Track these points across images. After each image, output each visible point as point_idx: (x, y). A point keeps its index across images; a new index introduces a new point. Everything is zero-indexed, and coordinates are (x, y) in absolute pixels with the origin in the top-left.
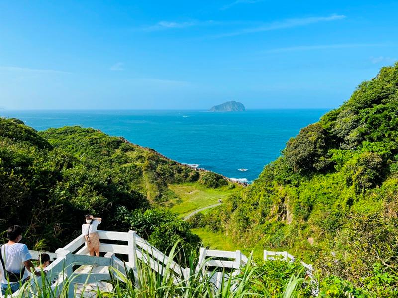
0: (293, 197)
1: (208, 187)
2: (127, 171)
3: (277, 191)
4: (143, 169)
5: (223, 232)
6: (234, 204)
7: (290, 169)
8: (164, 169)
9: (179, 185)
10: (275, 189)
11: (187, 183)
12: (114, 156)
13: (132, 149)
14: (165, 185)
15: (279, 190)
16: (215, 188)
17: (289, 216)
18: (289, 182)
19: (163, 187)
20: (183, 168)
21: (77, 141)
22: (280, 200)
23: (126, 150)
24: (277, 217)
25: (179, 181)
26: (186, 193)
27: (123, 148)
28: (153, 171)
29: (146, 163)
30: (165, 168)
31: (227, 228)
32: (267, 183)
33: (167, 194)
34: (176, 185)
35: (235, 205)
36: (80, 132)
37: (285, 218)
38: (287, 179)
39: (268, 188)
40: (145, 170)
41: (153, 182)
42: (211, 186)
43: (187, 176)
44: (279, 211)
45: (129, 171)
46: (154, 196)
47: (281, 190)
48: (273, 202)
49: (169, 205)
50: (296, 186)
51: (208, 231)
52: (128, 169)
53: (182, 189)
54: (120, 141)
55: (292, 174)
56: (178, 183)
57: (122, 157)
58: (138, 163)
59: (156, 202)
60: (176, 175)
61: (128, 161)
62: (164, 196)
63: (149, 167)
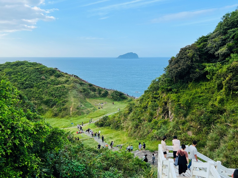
1: (114, 100)
2: (58, 90)
3: (162, 98)
4: (70, 89)
5: (122, 129)
6: (130, 109)
7: (172, 81)
11: (100, 98)
12: (49, 80)
13: (63, 76)
14: (85, 99)
16: (118, 101)
19: (83, 101)
20: (97, 88)
22: (163, 104)
23: (59, 76)
24: (162, 116)
27: (56, 75)
28: (77, 89)
29: (72, 84)
31: (125, 126)
33: (86, 105)
34: (92, 99)
37: (168, 117)
38: (169, 88)
39: (155, 96)
41: (76, 97)
43: (100, 93)
46: (77, 106)
47: (164, 96)
49: (87, 112)
50: (176, 93)
51: (112, 129)
53: (96, 102)
54: (55, 70)
55: (173, 84)
56: (94, 98)
57: (55, 81)
58: (66, 85)
59: (78, 110)
60: (92, 93)
61: (60, 83)
62: (83, 106)
63: (74, 87)
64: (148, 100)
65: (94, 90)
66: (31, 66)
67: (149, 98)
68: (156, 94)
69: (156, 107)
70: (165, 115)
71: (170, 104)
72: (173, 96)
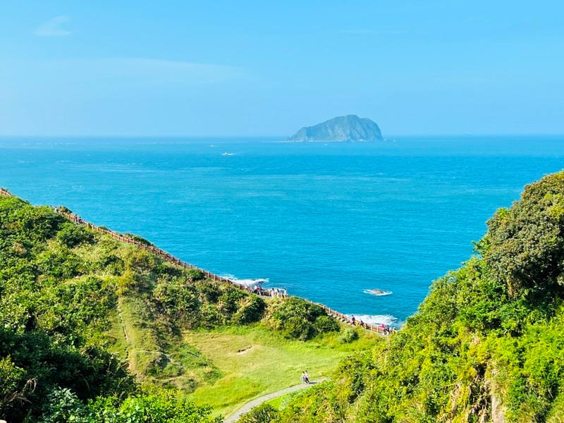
0: (508, 362)
1: (287, 338)
6: (355, 381)
7: (499, 290)
8: (173, 291)
9: (212, 333)
10: (460, 343)
11: (234, 328)
12: (41, 258)
14: (176, 332)
15: (471, 345)
16: (306, 340)
17: (496, 413)
19: (169, 339)
20: (222, 288)
23: (73, 241)
24: (467, 415)
25: (213, 323)
26: (230, 354)
27: (66, 236)
29: (127, 274)
30: (175, 287)
32: (439, 328)
34: (203, 332)
35: (358, 383)
38: (491, 315)
39: (443, 340)
40: (124, 294)
42: (296, 335)
43: (232, 309)
44: (471, 400)
45: (81, 297)
46: (148, 361)
47: (477, 344)
48: (455, 377)
49: (187, 386)
50: (515, 334)
52: (78, 290)
53: (221, 343)
54: (59, 217)
55: (504, 302)
56: (211, 328)
58: (106, 276)
59: (152, 378)
62: (172, 361)
65: (214, 297)
68: (448, 333)
70: (477, 410)
71: (495, 371)
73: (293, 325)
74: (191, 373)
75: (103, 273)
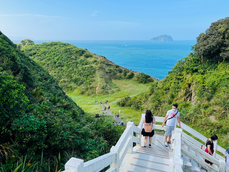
1: (139, 83)
2: (86, 69)
3: (186, 79)
4: (97, 69)
5: (142, 110)
6: (151, 90)
8: (110, 70)
9: (120, 81)
10: (183, 78)
11: (125, 80)
12: (78, 60)
13: (91, 56)
14: (110, 79)
15: (187, 78)
16: (144, 84)
17: (193, 98)
18: (196, 71)
19: (108, 81)
20: (123, 70)
21: (57, 50)
22: (187, 86)
23: (87, 57)
24: (183, 99)
25: (120, 78)
26: (124, 86)
27: (85, 55)
28: (103, 70)
29: (99, 65)
31: (145, 107)
32: (177, 73)
33: (111, 85)
34: (117, 80)
36: (60, 45)
37: (190, 100)
38: (195, 68)
39: (178, 77)
40: (98, 70)
41: (102, 77)
42: (141, 82)
43: (125, 75)
44: (185, 95)
45: (87, 70)
46: (102, 86)
47: (189, 77)
48: (181, 88)
49: (111, 92)
50: (202, 74)
51: (132, 109)
53: (121, 83)
54: (84, 51)
56: (119, 79)
57: (84, 61)
59: (103, 90)
60: (118, 74)
61: (88, 64)
62: (108, 86)
63: (101, 68)
64: (171, 81)
65: (121, 72)
66: (64, 47)
67: (172, 80)
68: (180, 75)
69: (178, 89)
70: (187, 98)
71: (194, 85)
72: (198, 77)
73: (141, 80)
74: (113, 90)
75: (93, 64)
